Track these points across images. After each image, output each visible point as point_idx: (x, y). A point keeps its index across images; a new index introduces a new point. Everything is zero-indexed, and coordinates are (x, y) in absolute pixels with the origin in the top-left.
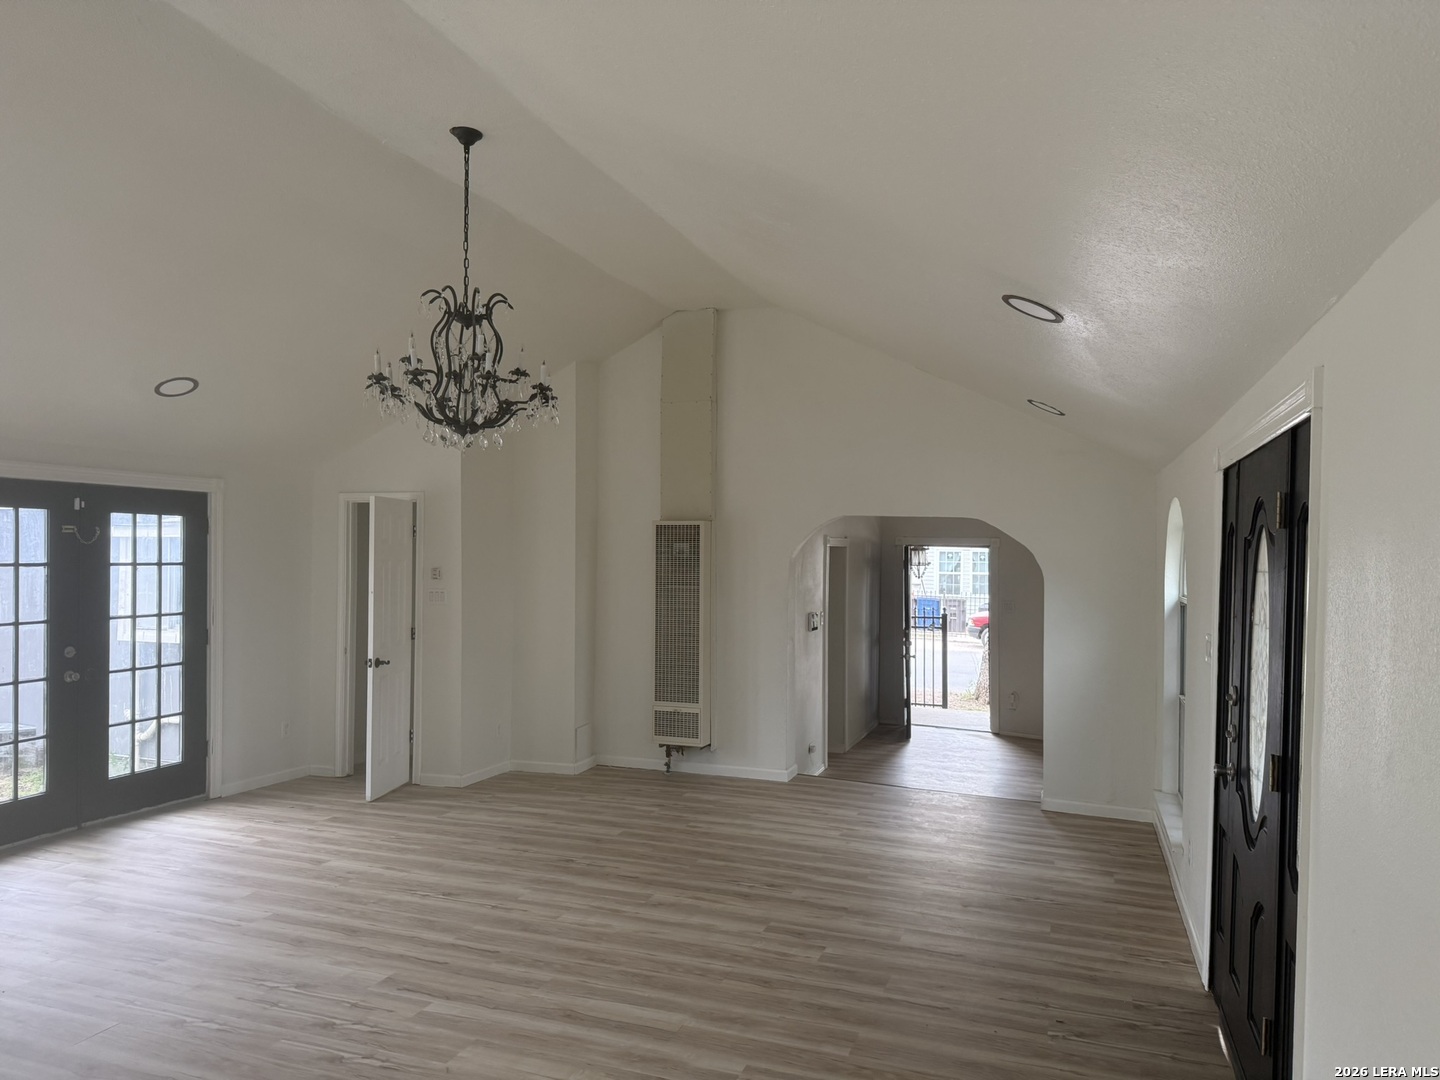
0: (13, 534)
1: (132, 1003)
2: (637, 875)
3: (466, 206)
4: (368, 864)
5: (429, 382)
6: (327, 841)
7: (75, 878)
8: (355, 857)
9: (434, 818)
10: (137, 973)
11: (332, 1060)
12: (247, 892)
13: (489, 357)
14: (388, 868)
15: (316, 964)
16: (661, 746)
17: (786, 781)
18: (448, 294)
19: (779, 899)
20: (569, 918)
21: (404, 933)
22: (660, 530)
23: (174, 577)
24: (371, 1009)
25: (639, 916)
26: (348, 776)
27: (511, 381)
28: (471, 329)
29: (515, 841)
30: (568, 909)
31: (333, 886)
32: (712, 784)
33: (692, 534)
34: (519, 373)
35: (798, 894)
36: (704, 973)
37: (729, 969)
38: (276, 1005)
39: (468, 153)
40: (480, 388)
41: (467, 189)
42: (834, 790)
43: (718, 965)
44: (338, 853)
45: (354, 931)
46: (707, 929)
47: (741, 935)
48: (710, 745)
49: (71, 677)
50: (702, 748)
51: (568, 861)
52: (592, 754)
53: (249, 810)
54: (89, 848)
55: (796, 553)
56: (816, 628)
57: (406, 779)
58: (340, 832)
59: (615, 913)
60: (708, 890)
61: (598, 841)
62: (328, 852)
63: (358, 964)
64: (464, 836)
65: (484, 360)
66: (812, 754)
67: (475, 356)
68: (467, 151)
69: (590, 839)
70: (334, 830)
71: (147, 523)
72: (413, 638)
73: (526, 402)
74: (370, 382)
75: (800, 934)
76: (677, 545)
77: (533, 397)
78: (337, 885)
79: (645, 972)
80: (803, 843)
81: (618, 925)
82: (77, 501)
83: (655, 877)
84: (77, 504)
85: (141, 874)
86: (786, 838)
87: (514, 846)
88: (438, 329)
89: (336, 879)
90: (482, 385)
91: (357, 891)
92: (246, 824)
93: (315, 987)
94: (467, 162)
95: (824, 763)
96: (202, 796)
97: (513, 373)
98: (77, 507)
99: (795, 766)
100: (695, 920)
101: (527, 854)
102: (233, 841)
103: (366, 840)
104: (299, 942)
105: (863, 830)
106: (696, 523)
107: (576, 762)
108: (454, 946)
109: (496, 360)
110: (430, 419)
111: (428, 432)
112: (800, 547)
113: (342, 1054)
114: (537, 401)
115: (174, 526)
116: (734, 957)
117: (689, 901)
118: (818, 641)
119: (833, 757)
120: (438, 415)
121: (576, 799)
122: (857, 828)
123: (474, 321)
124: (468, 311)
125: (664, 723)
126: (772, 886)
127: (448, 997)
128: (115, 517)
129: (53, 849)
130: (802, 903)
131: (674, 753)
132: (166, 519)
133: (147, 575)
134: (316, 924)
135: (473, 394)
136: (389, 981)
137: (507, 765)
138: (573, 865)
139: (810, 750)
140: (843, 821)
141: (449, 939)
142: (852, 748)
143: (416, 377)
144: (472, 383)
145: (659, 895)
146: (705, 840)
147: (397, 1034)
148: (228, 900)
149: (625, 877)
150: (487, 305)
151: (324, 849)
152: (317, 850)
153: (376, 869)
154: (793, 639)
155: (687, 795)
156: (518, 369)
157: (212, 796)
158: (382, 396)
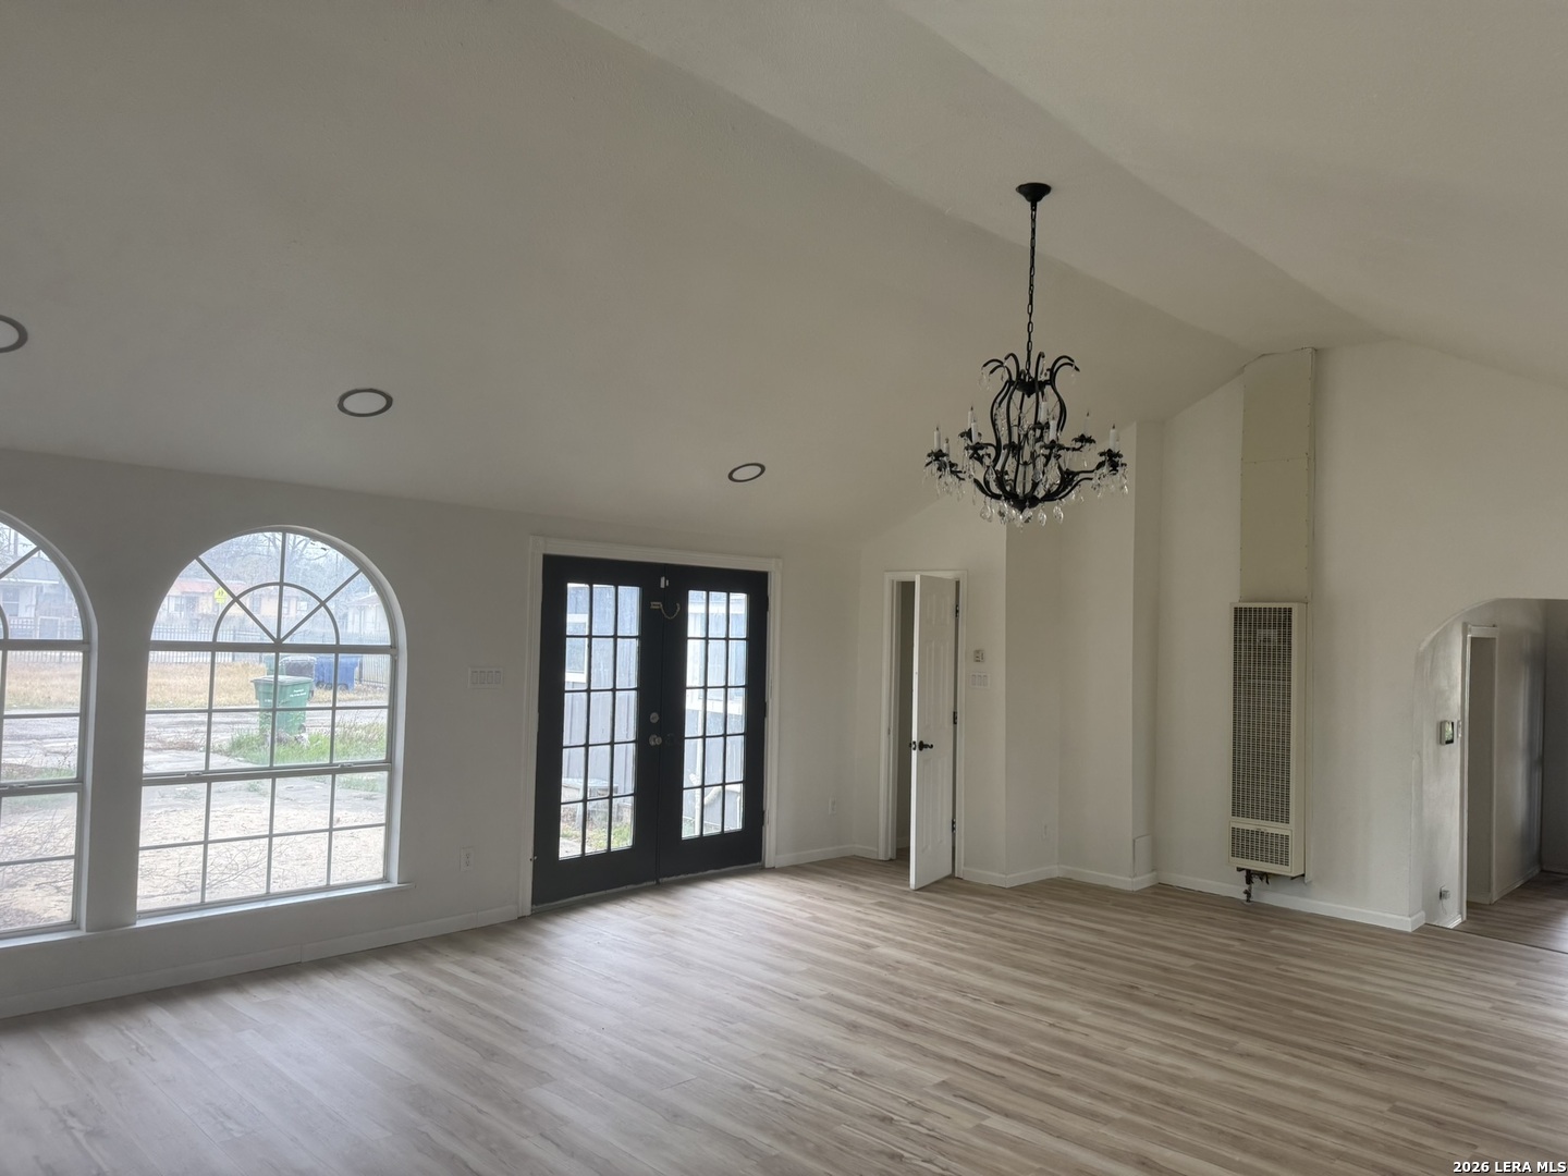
0: (613, 609)
1: (707, 1059)
2: (1218, 1017)
3: (1032, 266)
4: (915, 955)
5: (989, 456)
6: (874, 925)
7: (654, 930)
8: (902, 946)
9: (980, 916)
10: (710, 1031)
11: (893, 1156)
12: (803, 967)
13: (1053, 424)
14: (936, 964)
15: (871, 1053)
16: (1239, 870)
17: (1410, 930)
18: (1011, 363)
19: (1408, 1075)
20: (1135, 1051)
21: (956, 1036)
22: (1240, 615)
23: (739, 651)
24: (926, 1110)
25: (1220, 1063)
26: (891, 860)
27: (1074, 449)
28: (1034, 396)
29: (1068, 955)
30: (1137, 1042)
31: (884, 974)
32: (1307, 923)
33: (1282, 620)
34: (1083, 439)
35: (1434, 1072)
36: (1310, 1147)
37: (1344, 1149)
38: (835, 1087)
39: (1035, 210)
40: (1043, 460)
41: (1033, 248)
42: (1480, 950)
43: (1329, 1141)
44: (885, 940)
45: (906, 1025)
46: (1313, 1095)
47: (1356, 1110)
48: (1303, 875)
49: (655, 741)
50: (1293, 878)
51: (1132, 987)
52: (1153, 870)
53: (800, 884)
54: (665, 903)
55: (1424, 644)
56: (1451, 741)
57: (948, 871)
58: (886, 918)
59: (1192, 1056)
60: (1309, 1049)
61: (1166, 970)
62: (877, 937)
63: (914, 1062)
64: (1014, 941)
65: (1048, 428)
66: (1444, 901)
67: (1037, 425)
68: (1034, 208)
69: (1156, 967)
70: (881, 915)
71: (718, 598)
72: (955, 723)
73: (1092, 471)
74: (930, 459)
75: (1439, 1123)
76: (1261, 632)
77: (1100, 465)
78: (886, 972)
79: (1233, 1131)
80: (1436, 1010)
81: (1195, 1070)
82: (663, 579)
83: (1240, 1023)
84: (663, 583)
85: (709, 934)
86: (1414, 1001)
87: (1067, 960)
88: (998, 401)
89: (886, 967)
90: (1045, 456)
91: (907, 983)
92: (798, 897)
93: (871, 1076)
94: (1033, 220)
95: (1461, 913)
96: (758, 864)
97: (1076, 440)
98: (662, 586)
99: (1423, 913)
100: (1295, 1081)
101: (1083, 972)
102: (787, 913)
103: (912, 931)
104: (853, 1027)
105: (1525, 1006)
106: (1287, 605)
107: (1135, 876)
108: (1009, 1060)
109: (1060, 427)
110: (987, 495)
111: (985, 508)
112: (1429, 639)
113: (902, 1152)
114: (1105, 470)
115: (739, 602)
116: (1347, 1135)
117: (1285, 1058)
118: (1454, 759)
119: (1472, 907)
120: (996, 490)
121: (1137, 919)
122: (1517, 1002)
123: (1037, 387)
124: (1030, 377)
125: (1242, 843)
126: (1397, 1057)
127: (1007, 1115)
128: (692, 594)
129: (636, 899)
130: (1440, 1085)
131: (1256, 880)
132: (734, 596)
133: (717, 648)
134: (869, 1012)
135: (1034, 467)
136: (943, 1085)
137: (1056, 871)
138: (1136, 992)
139: (1442, 895)
140: (1494, 990)
141: (1005, 1051)
142: (1502, 898)
143: (976, 451)
144: (1032, 454)
145: (1247, 1044)
146: (1303, 988)
147: (955, 1143)
148: (786, 972)
149: (1202, 1016)
150: (1051, 370)
151: (873, 933)
152: (866, 934)
153: (924, 963)
154: (1420, 754)
155: (1274, 932)
156: (1083, 436)
157: (767, 866)
158: (940, 473)
